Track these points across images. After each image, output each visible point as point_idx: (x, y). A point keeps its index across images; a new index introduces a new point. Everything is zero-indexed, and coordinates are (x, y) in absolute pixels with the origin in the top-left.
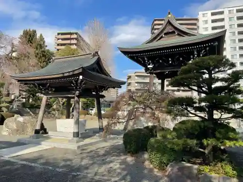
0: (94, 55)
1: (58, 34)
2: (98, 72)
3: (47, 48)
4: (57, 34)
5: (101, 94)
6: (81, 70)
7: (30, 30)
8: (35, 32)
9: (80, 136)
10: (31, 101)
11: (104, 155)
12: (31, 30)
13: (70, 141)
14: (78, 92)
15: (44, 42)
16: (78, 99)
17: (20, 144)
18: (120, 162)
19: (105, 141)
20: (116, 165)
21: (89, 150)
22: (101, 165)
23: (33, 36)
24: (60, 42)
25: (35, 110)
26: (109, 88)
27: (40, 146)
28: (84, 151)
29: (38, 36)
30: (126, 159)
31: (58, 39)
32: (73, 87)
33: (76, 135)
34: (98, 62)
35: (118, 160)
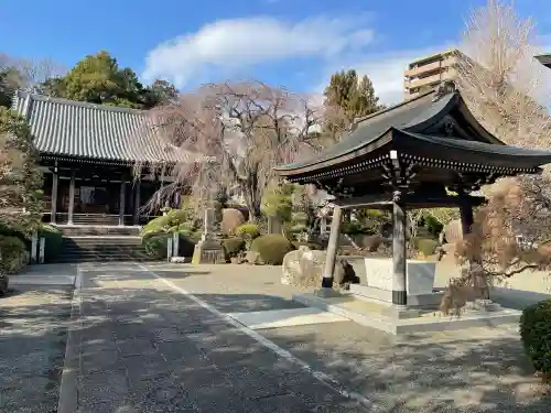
0: (442, 93)
1: (412, 66)
2: (457, 135)
3: (378, 104)
4: (407, 68)
5: (473, 194)
6: (389, 138)
7: (343, 74)
8: (354, 73)
9: (409, 302)
10: (352, 218)
11: (457, 362)
12: (346, 72)
13: (385, 311)
14: (397, 192)
15: (372, 92)
16: (400, 211)
17: (294, 305)
18: (486, 393)
19: (489, 323)
20: (468, 397)
21: (424, 342)
22: (425, 387)
23: (350, 84)
24: (416, 82)
25: (362, 239)
26: (497, 176)
27: (324, 314)
28: (412, 343)
29: (360, 80)
30: (515, 385)
31: (412, 78)
32: (388, 181)
33: (401, 298)
34: (456, 109)
35: (488, 383)
